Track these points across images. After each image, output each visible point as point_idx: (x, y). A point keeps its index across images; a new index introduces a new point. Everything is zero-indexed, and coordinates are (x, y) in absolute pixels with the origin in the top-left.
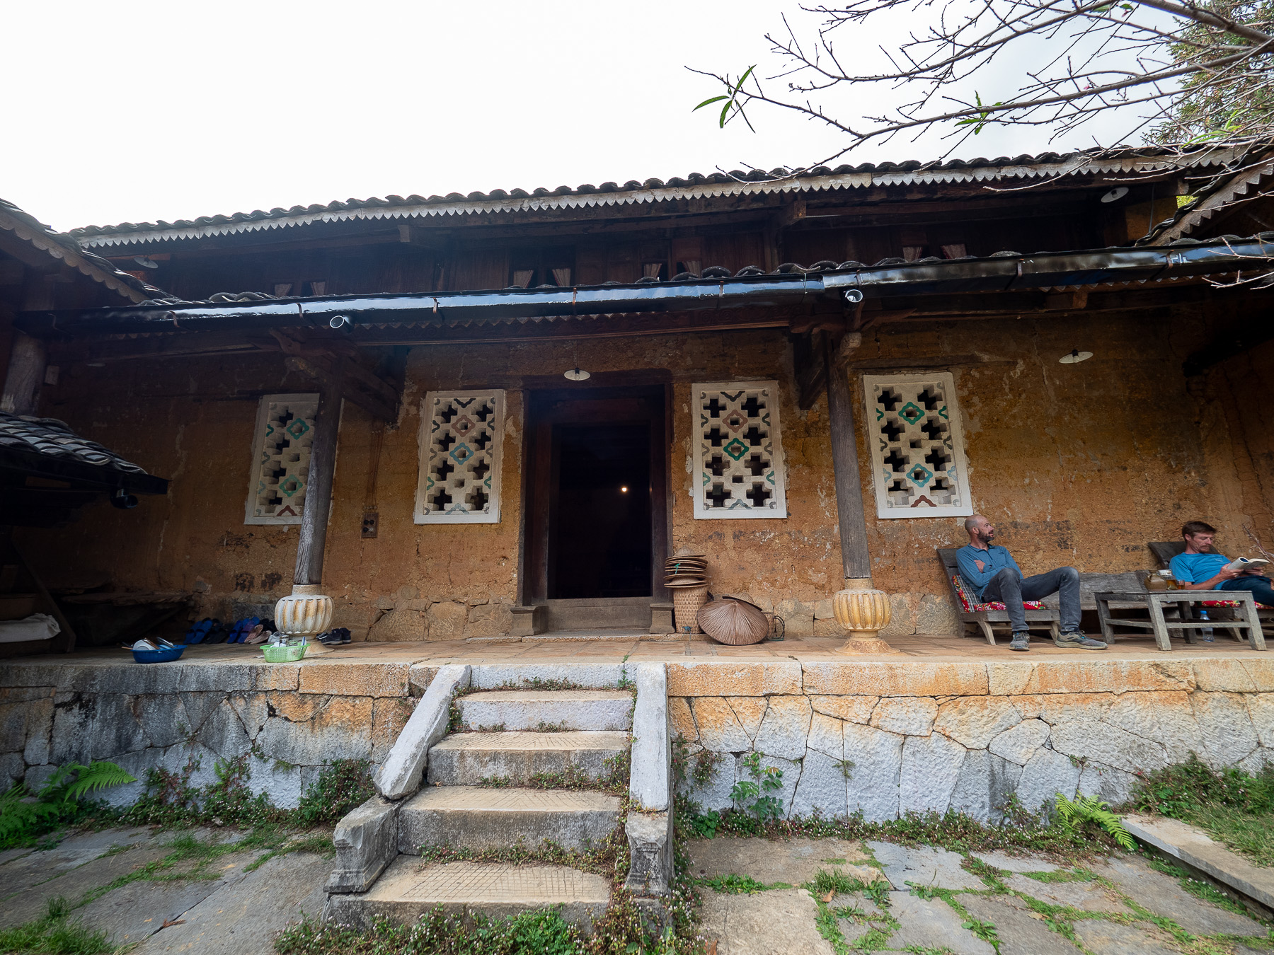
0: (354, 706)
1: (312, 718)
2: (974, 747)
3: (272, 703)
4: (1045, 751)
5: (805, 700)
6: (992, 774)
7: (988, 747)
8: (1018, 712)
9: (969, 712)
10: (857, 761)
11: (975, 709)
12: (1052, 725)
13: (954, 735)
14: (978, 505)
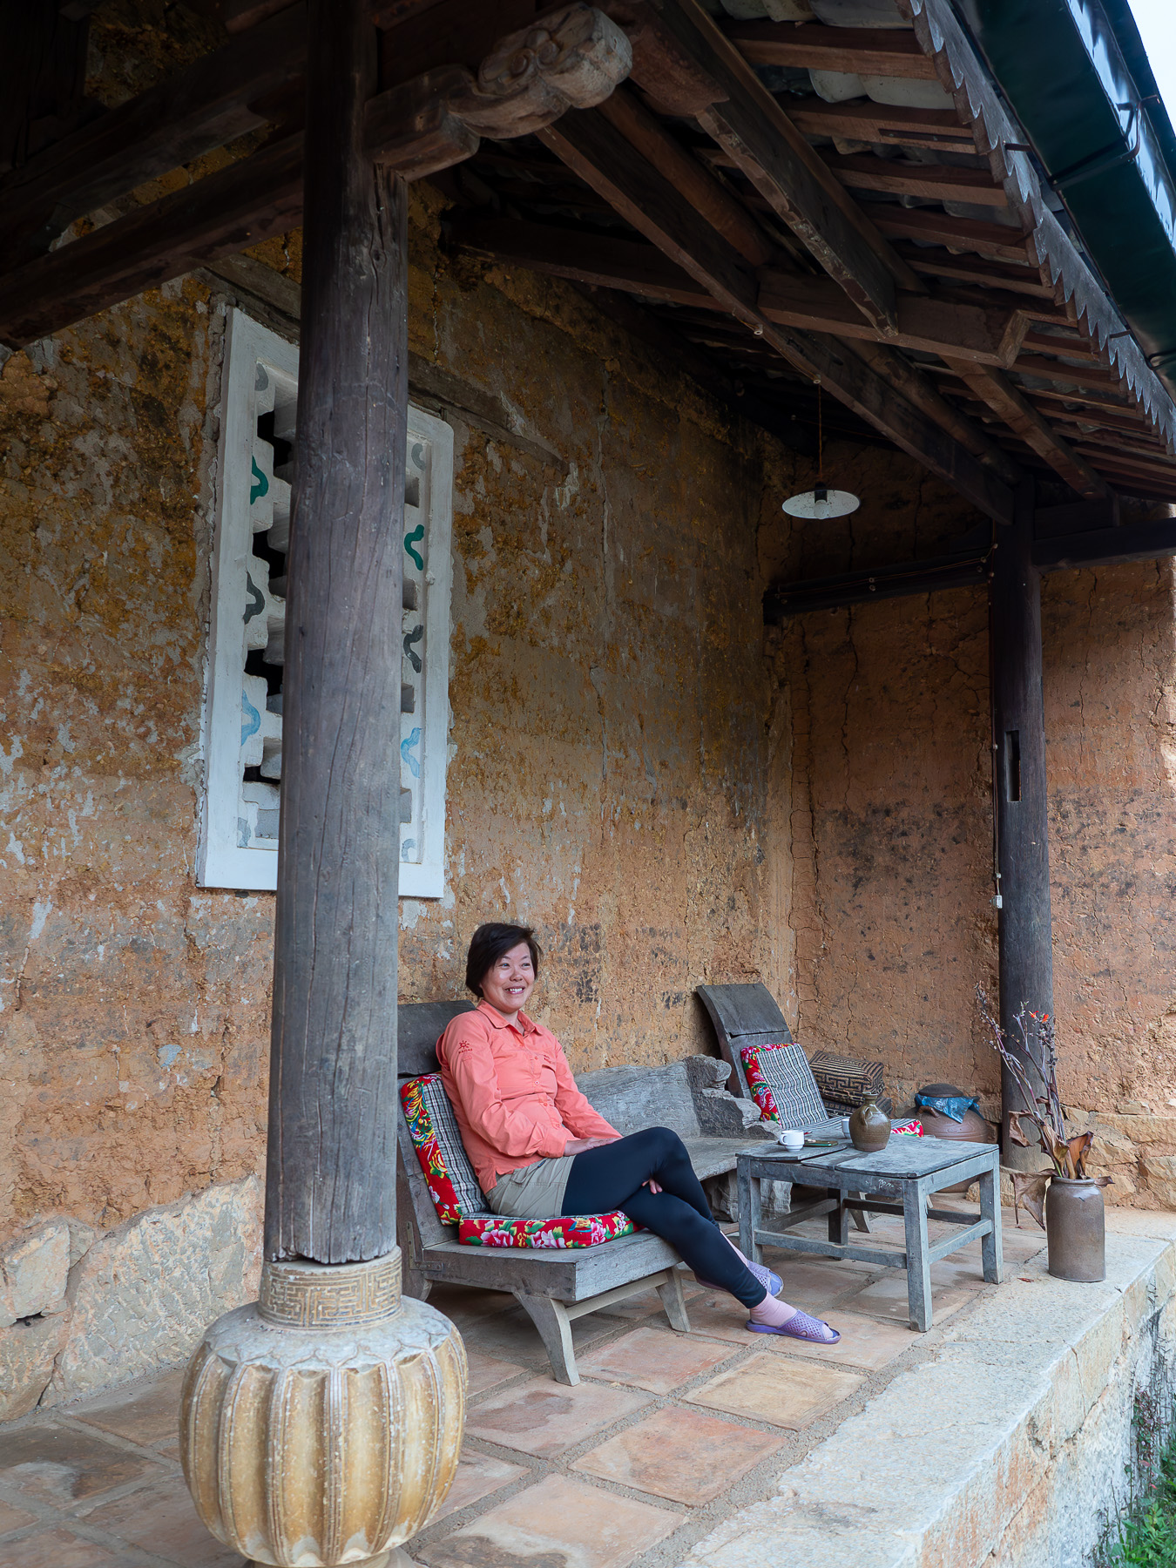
14: (453, 865)
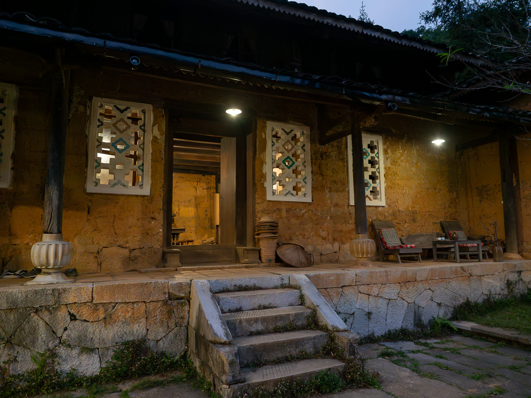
0: (133, 308)
1: (104, 318)
2: (410, 302)
3: (72, 311)
4: (430, 301)
5: (356, 287)
6: (415, 311)
7: (414, 302)
8: (424, 287)
9: (410, 288)
10: (373, 311)
11: (411, 287)
12: (433, 291)
13: (405, 298)
14: (387, 201)
